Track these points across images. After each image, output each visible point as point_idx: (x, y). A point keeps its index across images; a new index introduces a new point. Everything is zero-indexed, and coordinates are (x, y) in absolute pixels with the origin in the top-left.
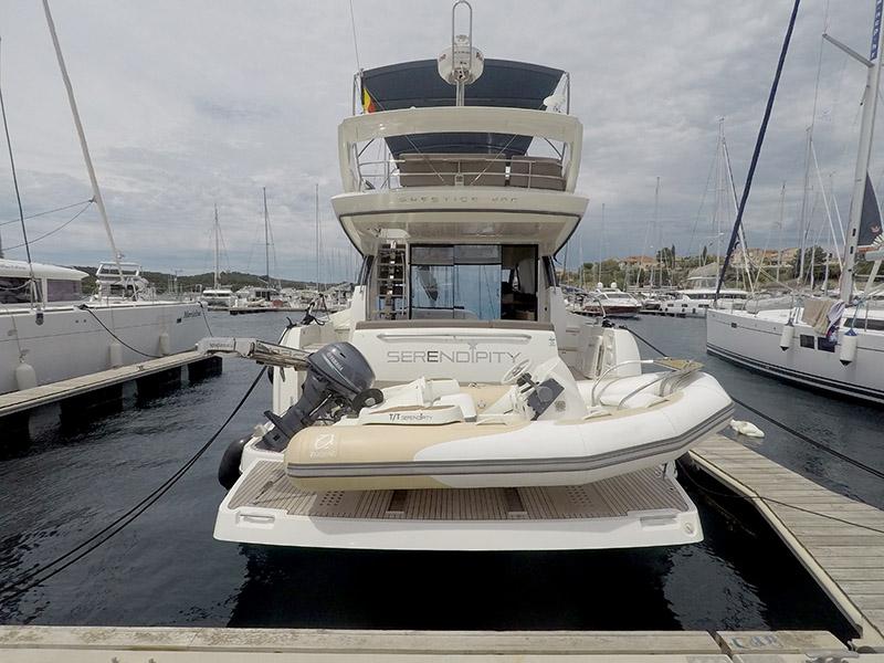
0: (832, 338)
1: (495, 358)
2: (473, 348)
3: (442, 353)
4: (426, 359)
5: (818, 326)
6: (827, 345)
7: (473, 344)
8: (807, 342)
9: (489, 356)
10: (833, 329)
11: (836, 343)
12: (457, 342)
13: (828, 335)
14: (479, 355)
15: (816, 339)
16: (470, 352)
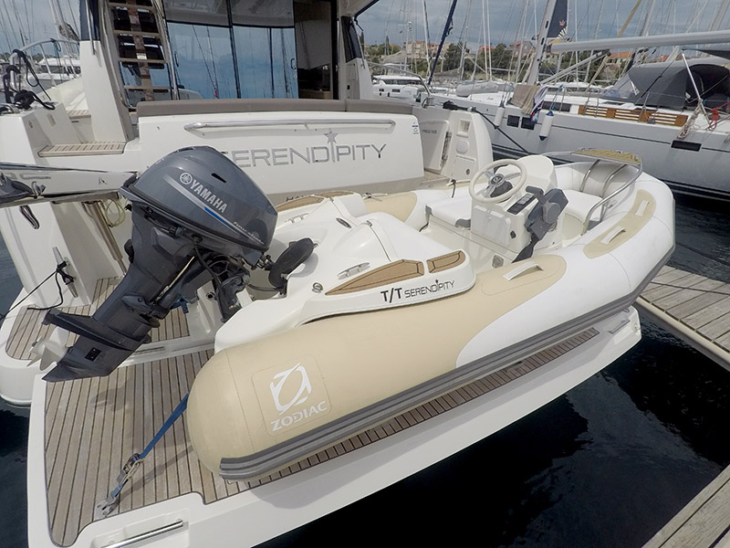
0: (534, 118)
1: (359, 151)
2: (332, 140)
3: (292, 151)
4: (270, 160)
5: (525, 107)
6: (529, 124)
7: (331, 135)
8: (513, 121)
9: (351, 151)
10: (536, 111)
11: (536, 122)
12: (309, 132)
13: (532, 116)
14: (341, 151)
15: (521, 119)
16: (329, 146)
